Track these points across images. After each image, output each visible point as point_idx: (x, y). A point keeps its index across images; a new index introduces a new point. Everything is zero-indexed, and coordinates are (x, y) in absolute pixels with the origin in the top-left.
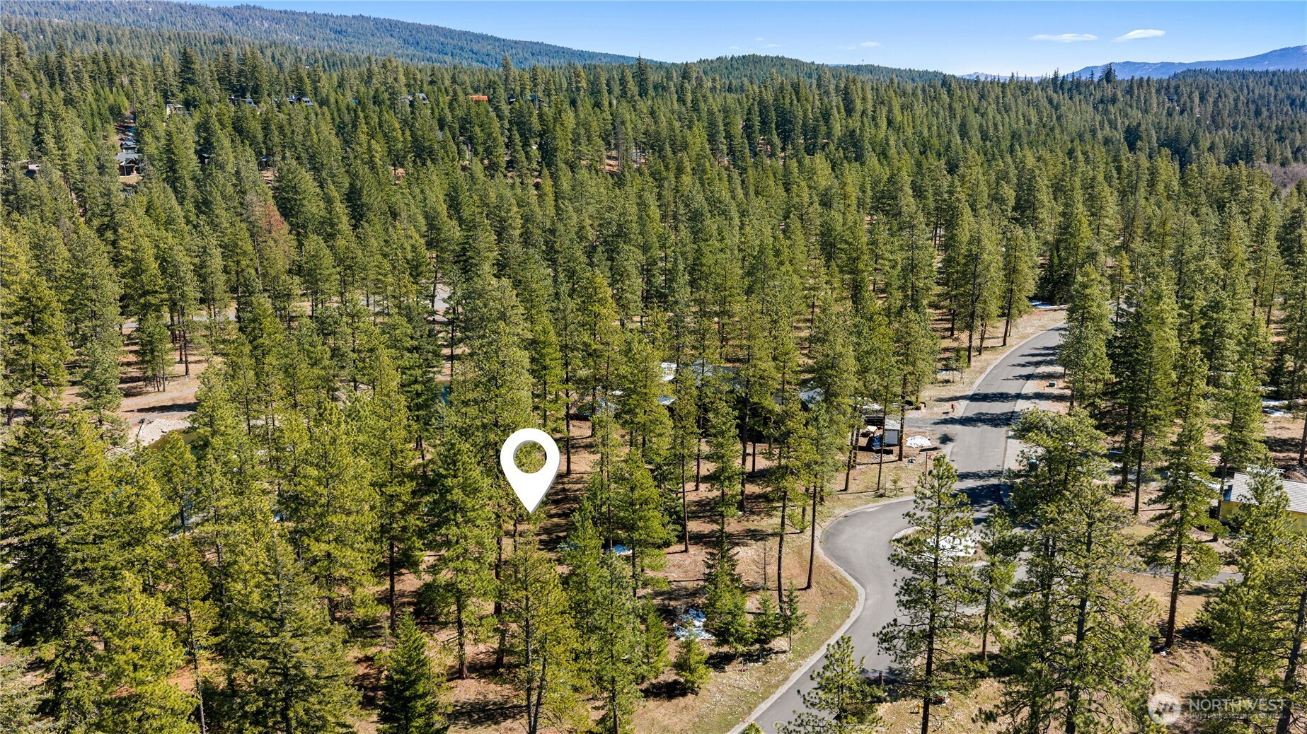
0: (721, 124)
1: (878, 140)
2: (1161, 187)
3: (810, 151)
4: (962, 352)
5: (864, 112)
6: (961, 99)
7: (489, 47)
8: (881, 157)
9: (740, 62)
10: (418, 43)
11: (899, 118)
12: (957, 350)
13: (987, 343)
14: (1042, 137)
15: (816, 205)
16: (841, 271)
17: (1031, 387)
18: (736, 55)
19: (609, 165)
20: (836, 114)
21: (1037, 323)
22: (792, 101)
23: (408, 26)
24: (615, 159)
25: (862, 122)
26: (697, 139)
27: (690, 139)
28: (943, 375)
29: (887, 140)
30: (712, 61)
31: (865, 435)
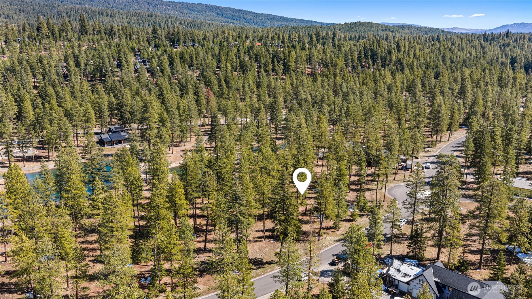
0: (350, 56)
1: (409, 63)
2: (518, 84)
3: (383, 66)
4: (434, 142)
5: (404, 51)
6: (444, 45)
7: (251, 17)
8: (411, 70)
9: (354, 25)
10: (223, 15)
11: (418, 54)
12: (432, 142)
13: (442, 140)
14: (475, 62)
15: (386, 90)
16: (395, 114)
17: (456, 154)
18: (352, 22)
19: (308, 71)
20: (394, 52)
21: (462, 134)
22: (377, 47)
23: (219, 8)
24: (309, 68)
25: (404, 55)
26: (341, 62)
27: (338, 62)
28: (427, 149)
29: (413, 63)
30: (342, 25)
31: (401, 165)
